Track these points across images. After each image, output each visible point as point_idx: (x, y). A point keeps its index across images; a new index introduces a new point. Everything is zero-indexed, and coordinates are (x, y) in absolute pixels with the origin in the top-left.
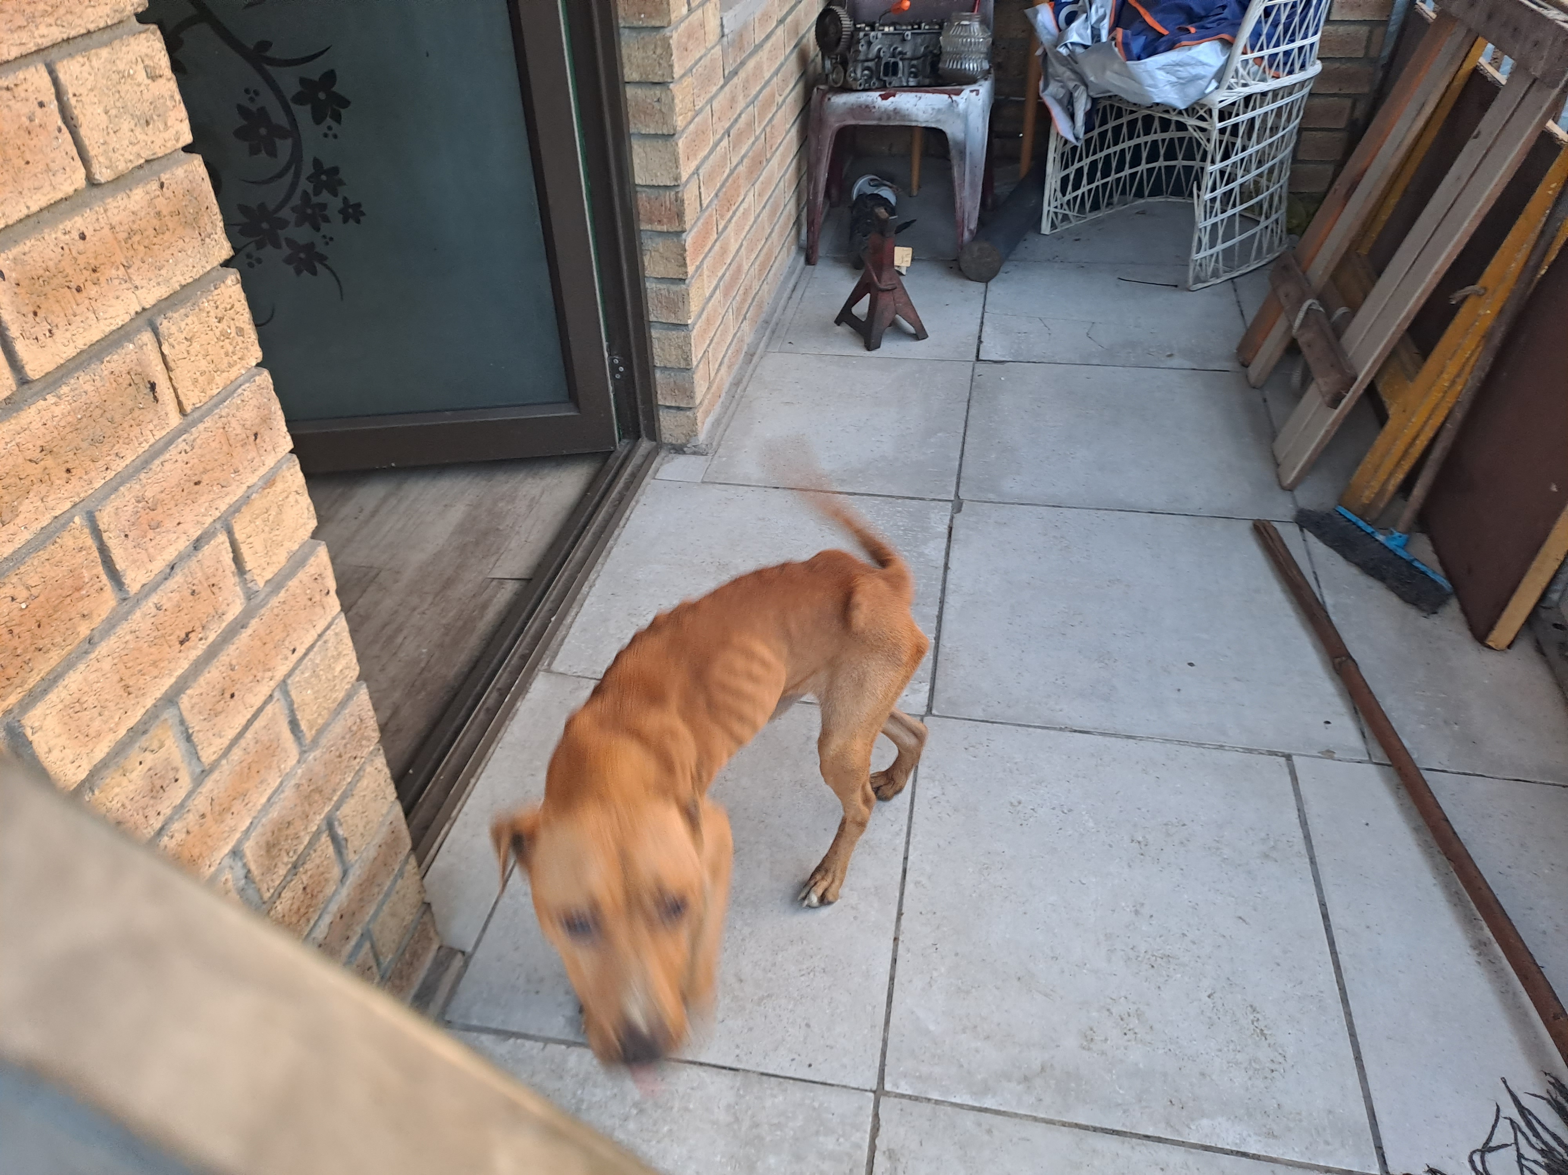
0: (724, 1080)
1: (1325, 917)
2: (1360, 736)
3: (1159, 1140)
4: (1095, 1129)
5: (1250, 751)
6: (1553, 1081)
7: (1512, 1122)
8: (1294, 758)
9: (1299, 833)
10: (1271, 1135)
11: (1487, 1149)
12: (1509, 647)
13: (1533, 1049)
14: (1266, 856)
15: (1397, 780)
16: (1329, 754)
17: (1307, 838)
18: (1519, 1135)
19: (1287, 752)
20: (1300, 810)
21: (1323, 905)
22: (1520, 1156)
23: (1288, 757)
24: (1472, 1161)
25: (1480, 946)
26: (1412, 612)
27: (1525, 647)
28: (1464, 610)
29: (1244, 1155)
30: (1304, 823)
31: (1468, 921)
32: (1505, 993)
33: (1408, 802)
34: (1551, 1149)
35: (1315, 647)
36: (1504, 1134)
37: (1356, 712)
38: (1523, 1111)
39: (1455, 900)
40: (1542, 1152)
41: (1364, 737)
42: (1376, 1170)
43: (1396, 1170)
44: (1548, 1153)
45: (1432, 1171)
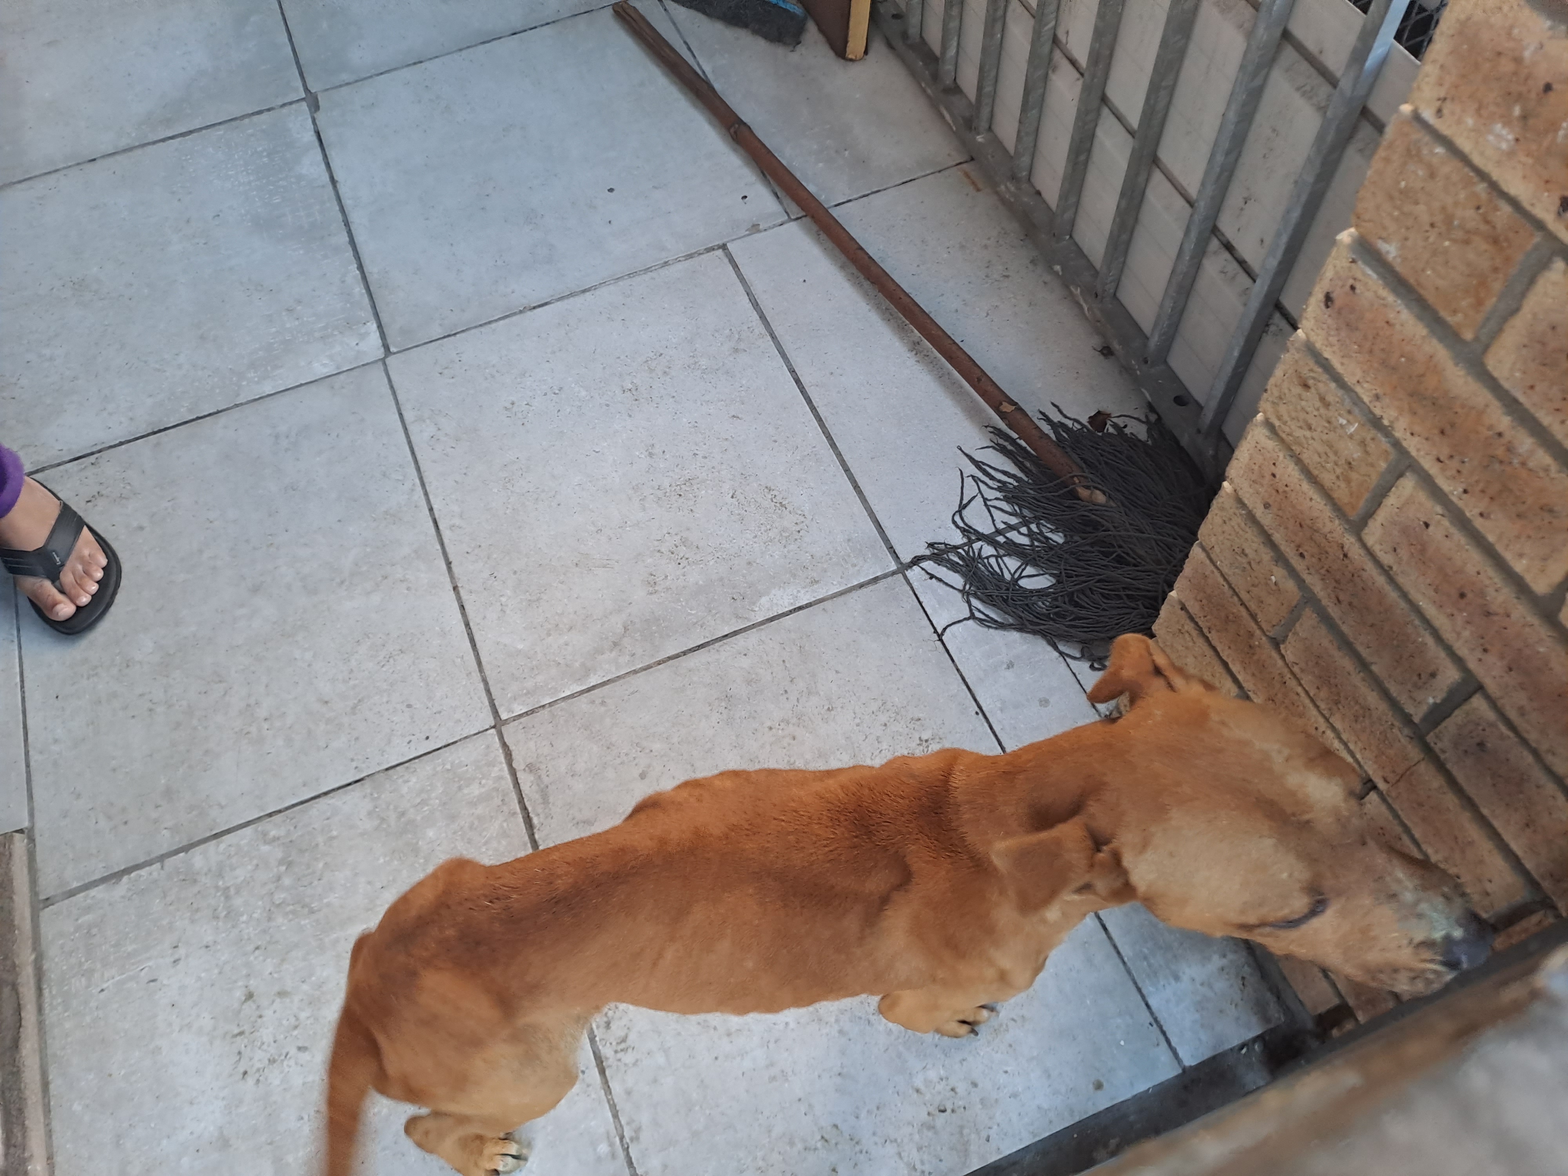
0: (355, 793)
1: (798, 381)
2: (775, 199)
3: (735, 633)
4: (685, 653)
5: (690, 256)
6: (992, 430)
7: (973, 477)
8: (729, 245)
9: (755, 316)
10: (815, 582)
11: (962, 507)
12: (866, 52)
13: (972, 412)
14: (736, 350)
15: (815, 228)
16: (755, 228)
17: (762, 317)
18: (980, 484)
19: (720, 243)
20: (749, 293)
21: (792, 371)
22: (985, 500)
23: (724, 247)
24: (954, 522)
25: (915, 347)
26: (780, 51)
27: (878, 46)
28: (821, 30)
29: (800, 608)
30: (756, 305)
31: (901, 330)
32: (942, 378)
33: (830, 244)
34: (1004, 483)
35: (710, 123)
36: (971, 489)
37: (764, 175)
38: (977, 464)
39: (887, 317)
40: (999, 489)
41: (778, 197)
42: (893, 566)
43: (906, 558)
44: (1003, 487)
45: (931, 545)
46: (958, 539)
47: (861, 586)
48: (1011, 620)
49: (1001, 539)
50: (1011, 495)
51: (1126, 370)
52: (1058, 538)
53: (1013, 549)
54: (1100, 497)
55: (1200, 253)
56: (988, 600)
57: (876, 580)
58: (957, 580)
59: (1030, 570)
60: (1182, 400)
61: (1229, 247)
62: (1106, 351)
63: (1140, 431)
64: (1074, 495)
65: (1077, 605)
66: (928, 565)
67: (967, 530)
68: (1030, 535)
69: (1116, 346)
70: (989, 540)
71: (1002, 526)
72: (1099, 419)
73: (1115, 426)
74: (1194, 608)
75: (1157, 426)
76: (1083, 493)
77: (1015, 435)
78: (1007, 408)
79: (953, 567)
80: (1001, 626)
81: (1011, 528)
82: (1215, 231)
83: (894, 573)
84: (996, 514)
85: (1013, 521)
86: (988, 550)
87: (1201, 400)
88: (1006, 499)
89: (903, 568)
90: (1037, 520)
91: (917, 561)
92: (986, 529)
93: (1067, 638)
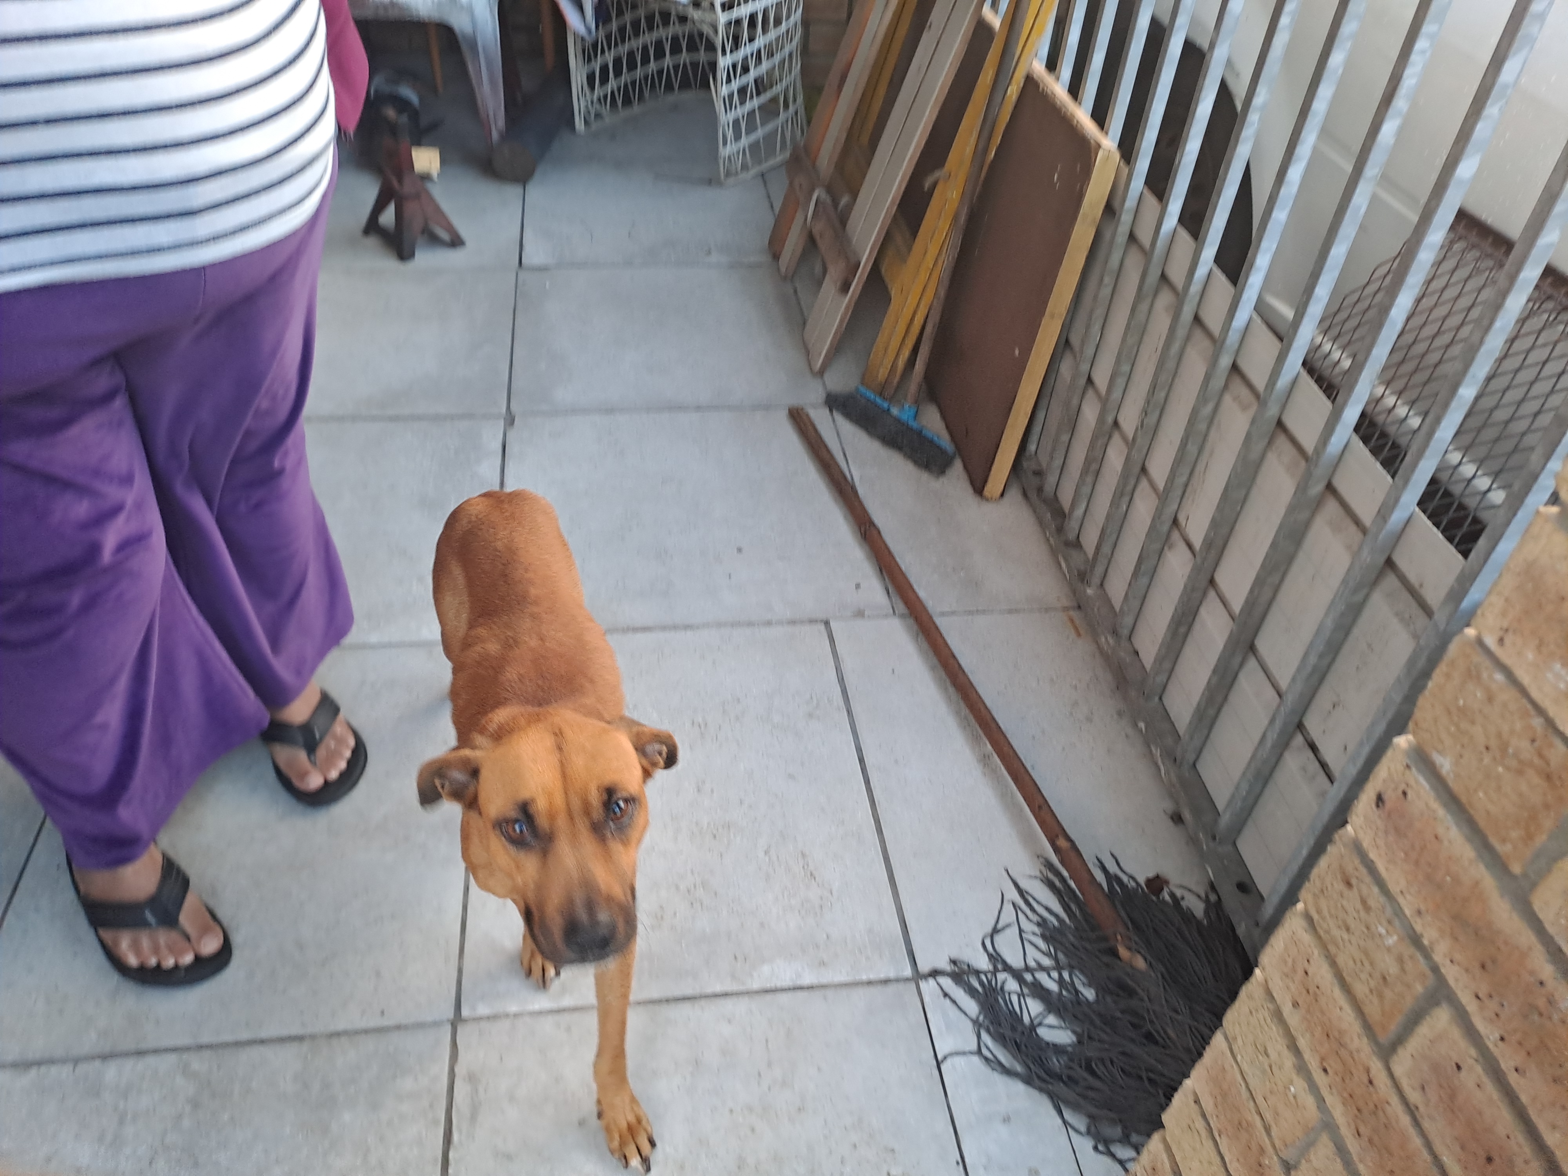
1: (861, 760)
2: (885, 592)
3: (725, 995)
5: (793, 622)
6: (1043, 861)
7: (1014, 903)
8: (831, 622)
9: (838, 689)
10: (823, 964)
11: (995, 931)
12: (1002, 495)
13: (1027, 839)
14: (810, 715)
15: (915, 627)
16: (860, 614)
17: (844, 692)
18: (1019, 912)
19: (825, 618)
20: (838, 669)
21: (859, 750)
22: (1022, 931)
23: (826, 622)
24: (984, 944)
25: (984, 760)
26: (924, 476)
27: (1014, 493)
28: (965, 467)
29: (801, 988)
30: (841, 680)
31: (974, 740)
32: (1004, 796)
33: (925, 645)
34: (1045, 920)
35: (845, 517)
36: (1009, 914)
37: (881, 570)
38: (1021, 892)
39: (964, 725)
40: (1038, 924)
41: (888, 593)
42: (908, 972)
43: (924, 966)
44: (1042, 923)
45: (954, 962)
46: (983, 963)
47: (870, 983)
48: (1019, 1068)
49: (1028, 977)
50: (1051, 934)
51: (1193, 841)
52: (1089, 994)
53: (1039, 992)
54: (1140, 963)
55: (1283, 745)
56: (1001, 1039)
57: (886, 982)
58: (972, 1007)
59: (1051, 1019)
60: (1245, 887)
61: (1313, 747)
62: (1177, 818)
63: (1198, 908)
64: (1114, 953)
65: (1093, 1073)
66: (947, 983)
67: (995, 958)
68: (1061, 982)
69: (1187, 815)
70: (1017, 975)
71: (1032, 964)
72: (1156, 883)
73: (1172, 895)
74: (1208, 1104)
75: (1215, 907)
76: (1123, 952)
77: (1065, 874)
78: (1062, 843)
79: (971, 992)
80: (1007, 1072)
81: (1041, 968)
82: (1300, 726)
83: (907, 980)
84: (1029, 949)
85: (1047, 962)
86: (1012, 985)
87: (1264, 891)
88: (1043, 937)
89: (918, 976)
90: (1071, 968)
91: (935, 973)
92: (1015, 960)
93: (1076, 1107)
